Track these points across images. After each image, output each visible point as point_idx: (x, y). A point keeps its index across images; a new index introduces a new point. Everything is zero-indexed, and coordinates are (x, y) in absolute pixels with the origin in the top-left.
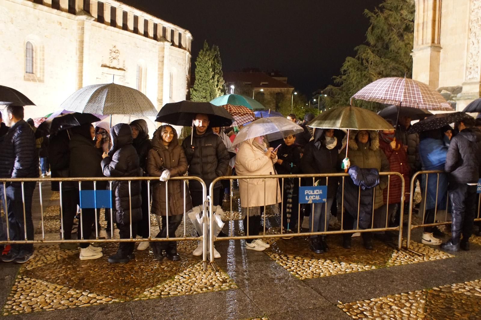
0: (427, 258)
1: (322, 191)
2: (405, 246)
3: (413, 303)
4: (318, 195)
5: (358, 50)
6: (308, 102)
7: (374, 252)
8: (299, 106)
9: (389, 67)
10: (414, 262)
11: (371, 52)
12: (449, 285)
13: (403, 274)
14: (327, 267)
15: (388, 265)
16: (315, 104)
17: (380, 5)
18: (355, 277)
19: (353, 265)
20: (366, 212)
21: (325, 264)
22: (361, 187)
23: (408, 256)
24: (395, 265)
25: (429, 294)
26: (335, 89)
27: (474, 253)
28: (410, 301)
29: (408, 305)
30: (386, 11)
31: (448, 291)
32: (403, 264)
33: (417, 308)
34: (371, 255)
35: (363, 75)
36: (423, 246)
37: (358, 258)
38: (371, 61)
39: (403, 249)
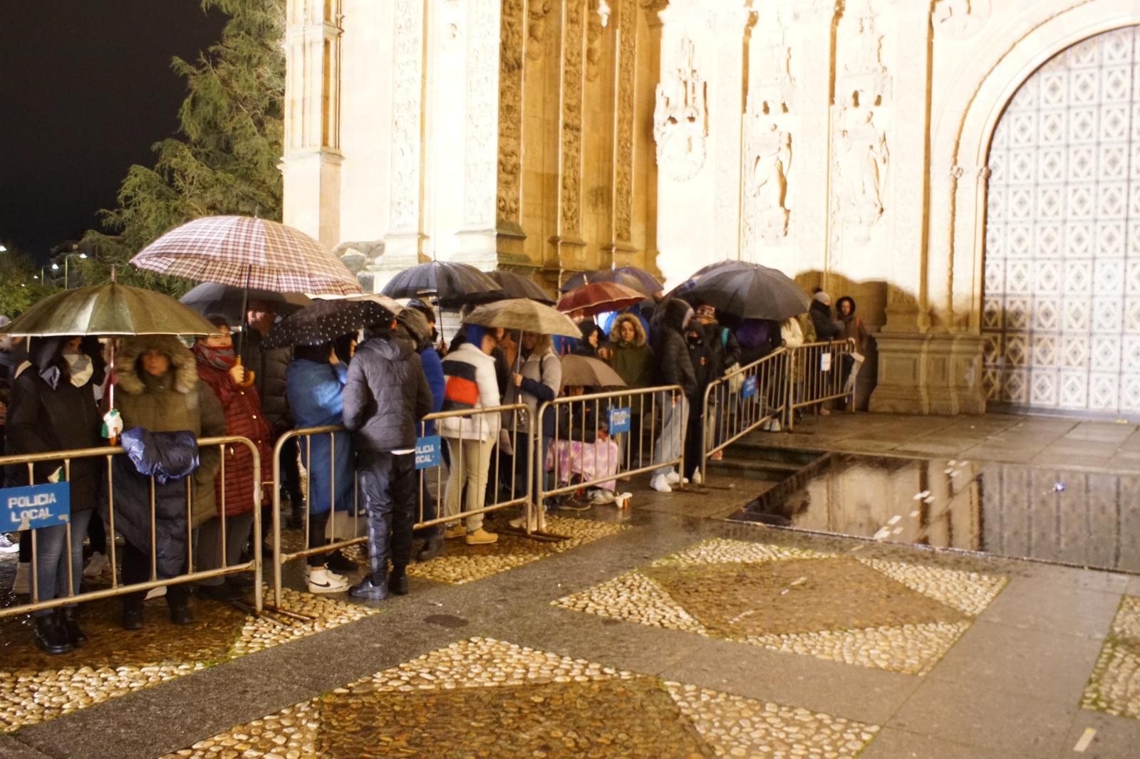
0: (320, 624)
1: (57, 497)
2: (272, 603)
3: (292, 734)
4: (44, 507)
5: (160, 150)
6: (37, 271)
7: (200, 627)
8: (13, 280)
9: (234, 193)
10: (292, 638)
11: (190, 154)
12: (367, 678)
13: (268, 671)
14: (80, 685)
15: (233, 654)
16: (57, 277)
17: (212, 49)
18: (153, 697)
19: (151, 670)
20: (173, 537)
21: (76, 678)
22: (156, 478)
23: (278, 627)
24: (251, 651)
25: (326, 707)
26: (105, 241)
27: (418, 597)
28: (285, 730)
29: (280, 740)
30: (224, 64)
31: (366, 691)
32: (267, 646)
33: (301, 743)
34: (193, 637)
35: (172, 208)
36: (313, 598)
37: (161, 650)
38: (191, 176)
39: (267, 612)
